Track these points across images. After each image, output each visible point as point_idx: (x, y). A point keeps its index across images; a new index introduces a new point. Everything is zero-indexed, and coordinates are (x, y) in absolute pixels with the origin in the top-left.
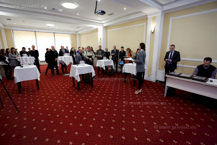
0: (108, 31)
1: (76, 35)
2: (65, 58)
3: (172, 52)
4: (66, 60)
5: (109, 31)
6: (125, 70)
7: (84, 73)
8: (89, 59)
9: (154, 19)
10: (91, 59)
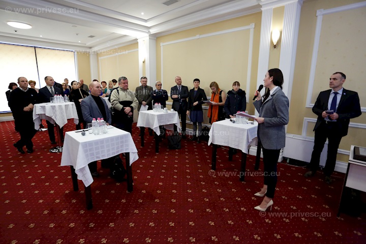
0: (162, 44)
2: (53, 107)
4: (58, 113)
5: (164, 44)
6: (216, 138)
8: (123, 109)
9: (279, 13)
10: (127, 109)
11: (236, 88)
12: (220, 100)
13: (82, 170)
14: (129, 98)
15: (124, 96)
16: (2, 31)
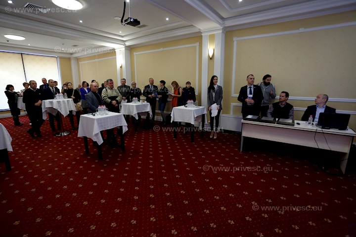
1: (69, 59)
3: (250, 88)
4: (62, 106)
5: (137, 53)
7: (108, 127)
8: (111, 102)
10: (114, 102)
11: (188, 86)
12: (179, 94)
13: (96, 135)
14: (114, 94)
15: (110, 93)
16: (1, 42)
